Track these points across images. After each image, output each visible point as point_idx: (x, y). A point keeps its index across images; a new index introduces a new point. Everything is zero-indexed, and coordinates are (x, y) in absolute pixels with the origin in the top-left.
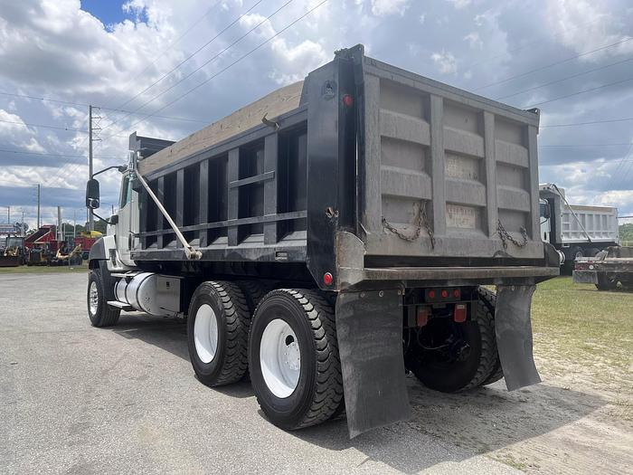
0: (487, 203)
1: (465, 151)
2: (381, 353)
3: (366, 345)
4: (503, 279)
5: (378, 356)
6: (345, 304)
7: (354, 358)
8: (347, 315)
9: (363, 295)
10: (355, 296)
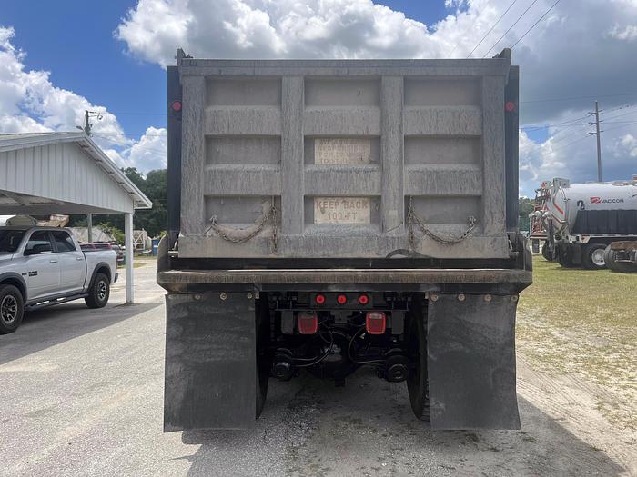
0: (382, 191)
1: (344, 132)
2: (223, 357)
3: (204, 347)
4: (440, 285)
5: (219, 359)
6: (177, 305)
7: (187, 357)
8: (181, 316)
9: (198, 297)
10: (188, 298)
